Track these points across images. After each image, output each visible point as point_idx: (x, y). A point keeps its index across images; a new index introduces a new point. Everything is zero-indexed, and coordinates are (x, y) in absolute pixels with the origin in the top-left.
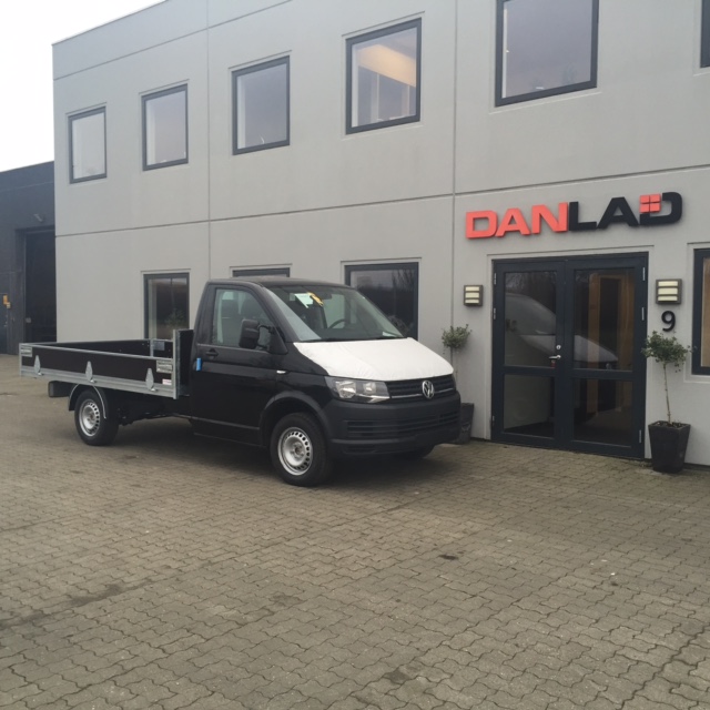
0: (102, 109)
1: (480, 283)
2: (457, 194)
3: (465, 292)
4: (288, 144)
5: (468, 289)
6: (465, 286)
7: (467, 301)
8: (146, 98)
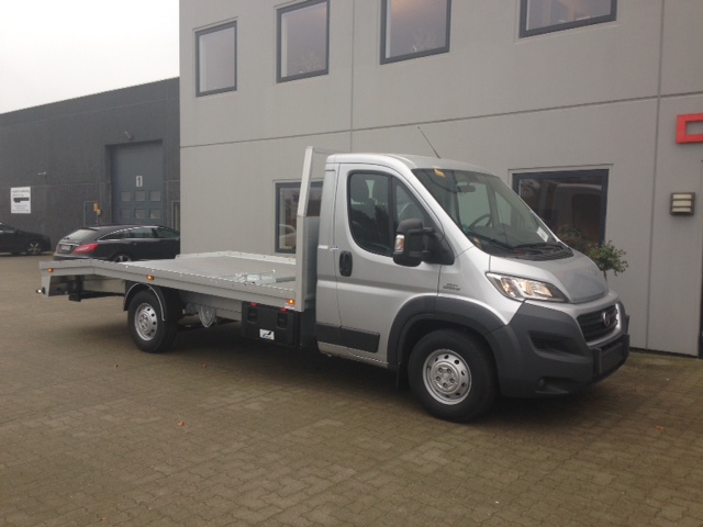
0: (233, 24)
1: (692, 191)
3: (672, 200)
5: (676, 197)
6: (672, 195)
7: (675, 210)
8: (281, 11)
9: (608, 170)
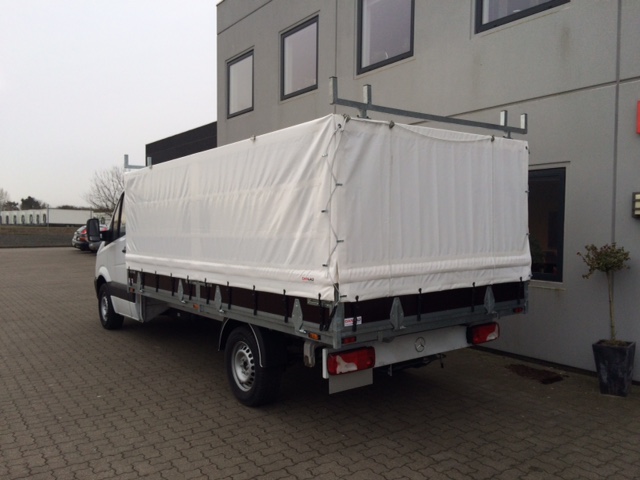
0: (251, 52)
2: (621, 81)
3: (634, 201)
4: (412, 55)
6: (634, 194)
7: (637, 213)
9: (565, 168)
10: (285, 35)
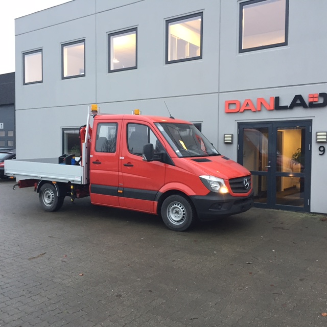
1: (231, 133)
2: (220, 92)
5: (226, 136)
7: (225, 141)
9: (201, 124)
10: (63, 45)
